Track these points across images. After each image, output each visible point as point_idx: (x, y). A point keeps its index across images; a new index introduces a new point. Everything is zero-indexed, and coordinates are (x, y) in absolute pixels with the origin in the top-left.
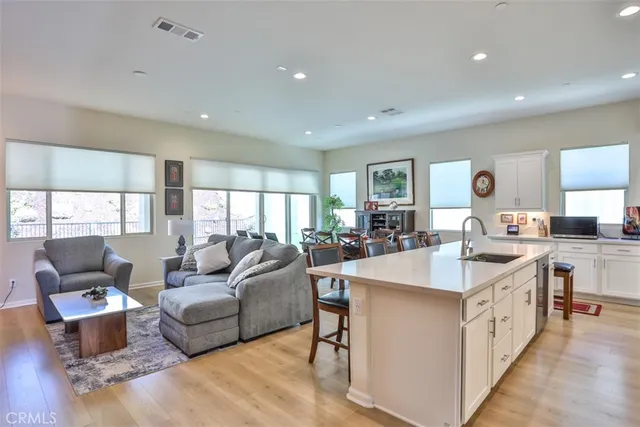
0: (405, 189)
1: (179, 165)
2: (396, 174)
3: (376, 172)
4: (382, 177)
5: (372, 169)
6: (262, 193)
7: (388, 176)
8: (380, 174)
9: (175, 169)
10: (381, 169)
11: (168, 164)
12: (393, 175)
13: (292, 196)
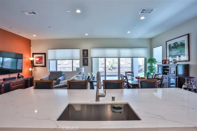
0: (184, 52)
1: (87, 50)
2: (179, 44)
3: (170, 45)
4: (173, 47)
5: (169, 43)
6: (119, 58)
7: (176, 46)
8: (172, 45)
9: (85, 52)
10: (171, 43)
11: (84, 50)
12: (178, 45)
13: (133, 58)
